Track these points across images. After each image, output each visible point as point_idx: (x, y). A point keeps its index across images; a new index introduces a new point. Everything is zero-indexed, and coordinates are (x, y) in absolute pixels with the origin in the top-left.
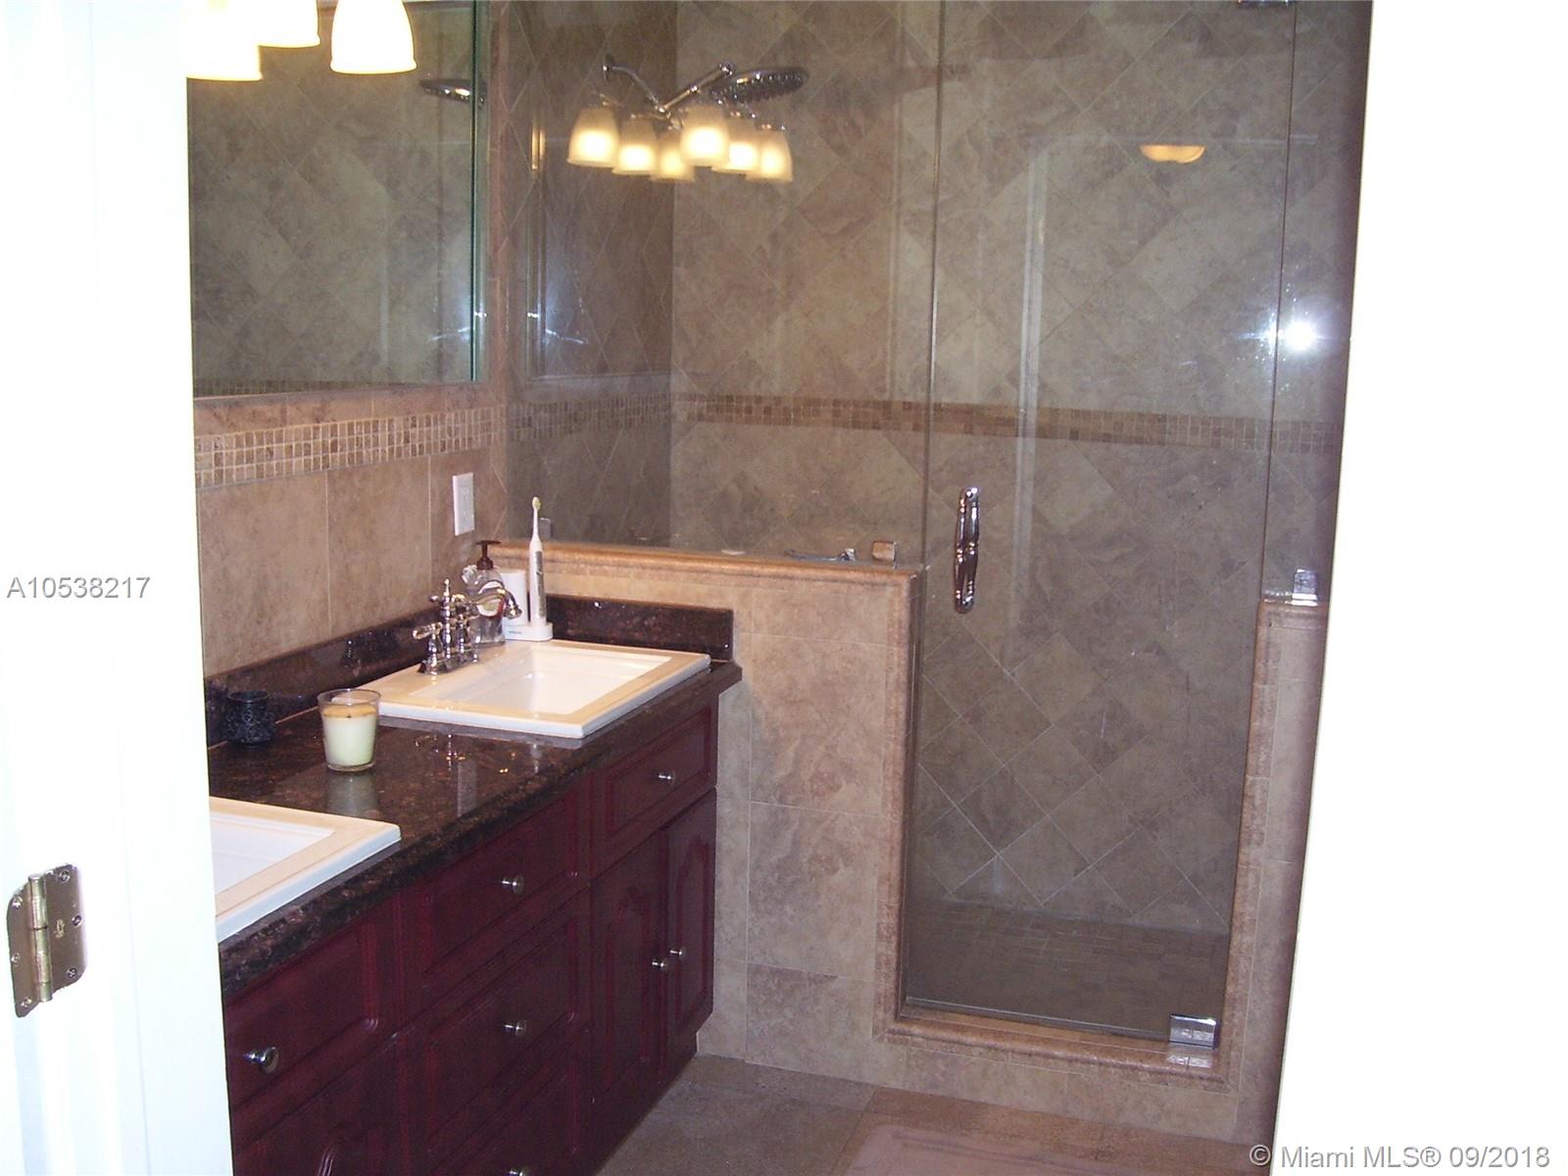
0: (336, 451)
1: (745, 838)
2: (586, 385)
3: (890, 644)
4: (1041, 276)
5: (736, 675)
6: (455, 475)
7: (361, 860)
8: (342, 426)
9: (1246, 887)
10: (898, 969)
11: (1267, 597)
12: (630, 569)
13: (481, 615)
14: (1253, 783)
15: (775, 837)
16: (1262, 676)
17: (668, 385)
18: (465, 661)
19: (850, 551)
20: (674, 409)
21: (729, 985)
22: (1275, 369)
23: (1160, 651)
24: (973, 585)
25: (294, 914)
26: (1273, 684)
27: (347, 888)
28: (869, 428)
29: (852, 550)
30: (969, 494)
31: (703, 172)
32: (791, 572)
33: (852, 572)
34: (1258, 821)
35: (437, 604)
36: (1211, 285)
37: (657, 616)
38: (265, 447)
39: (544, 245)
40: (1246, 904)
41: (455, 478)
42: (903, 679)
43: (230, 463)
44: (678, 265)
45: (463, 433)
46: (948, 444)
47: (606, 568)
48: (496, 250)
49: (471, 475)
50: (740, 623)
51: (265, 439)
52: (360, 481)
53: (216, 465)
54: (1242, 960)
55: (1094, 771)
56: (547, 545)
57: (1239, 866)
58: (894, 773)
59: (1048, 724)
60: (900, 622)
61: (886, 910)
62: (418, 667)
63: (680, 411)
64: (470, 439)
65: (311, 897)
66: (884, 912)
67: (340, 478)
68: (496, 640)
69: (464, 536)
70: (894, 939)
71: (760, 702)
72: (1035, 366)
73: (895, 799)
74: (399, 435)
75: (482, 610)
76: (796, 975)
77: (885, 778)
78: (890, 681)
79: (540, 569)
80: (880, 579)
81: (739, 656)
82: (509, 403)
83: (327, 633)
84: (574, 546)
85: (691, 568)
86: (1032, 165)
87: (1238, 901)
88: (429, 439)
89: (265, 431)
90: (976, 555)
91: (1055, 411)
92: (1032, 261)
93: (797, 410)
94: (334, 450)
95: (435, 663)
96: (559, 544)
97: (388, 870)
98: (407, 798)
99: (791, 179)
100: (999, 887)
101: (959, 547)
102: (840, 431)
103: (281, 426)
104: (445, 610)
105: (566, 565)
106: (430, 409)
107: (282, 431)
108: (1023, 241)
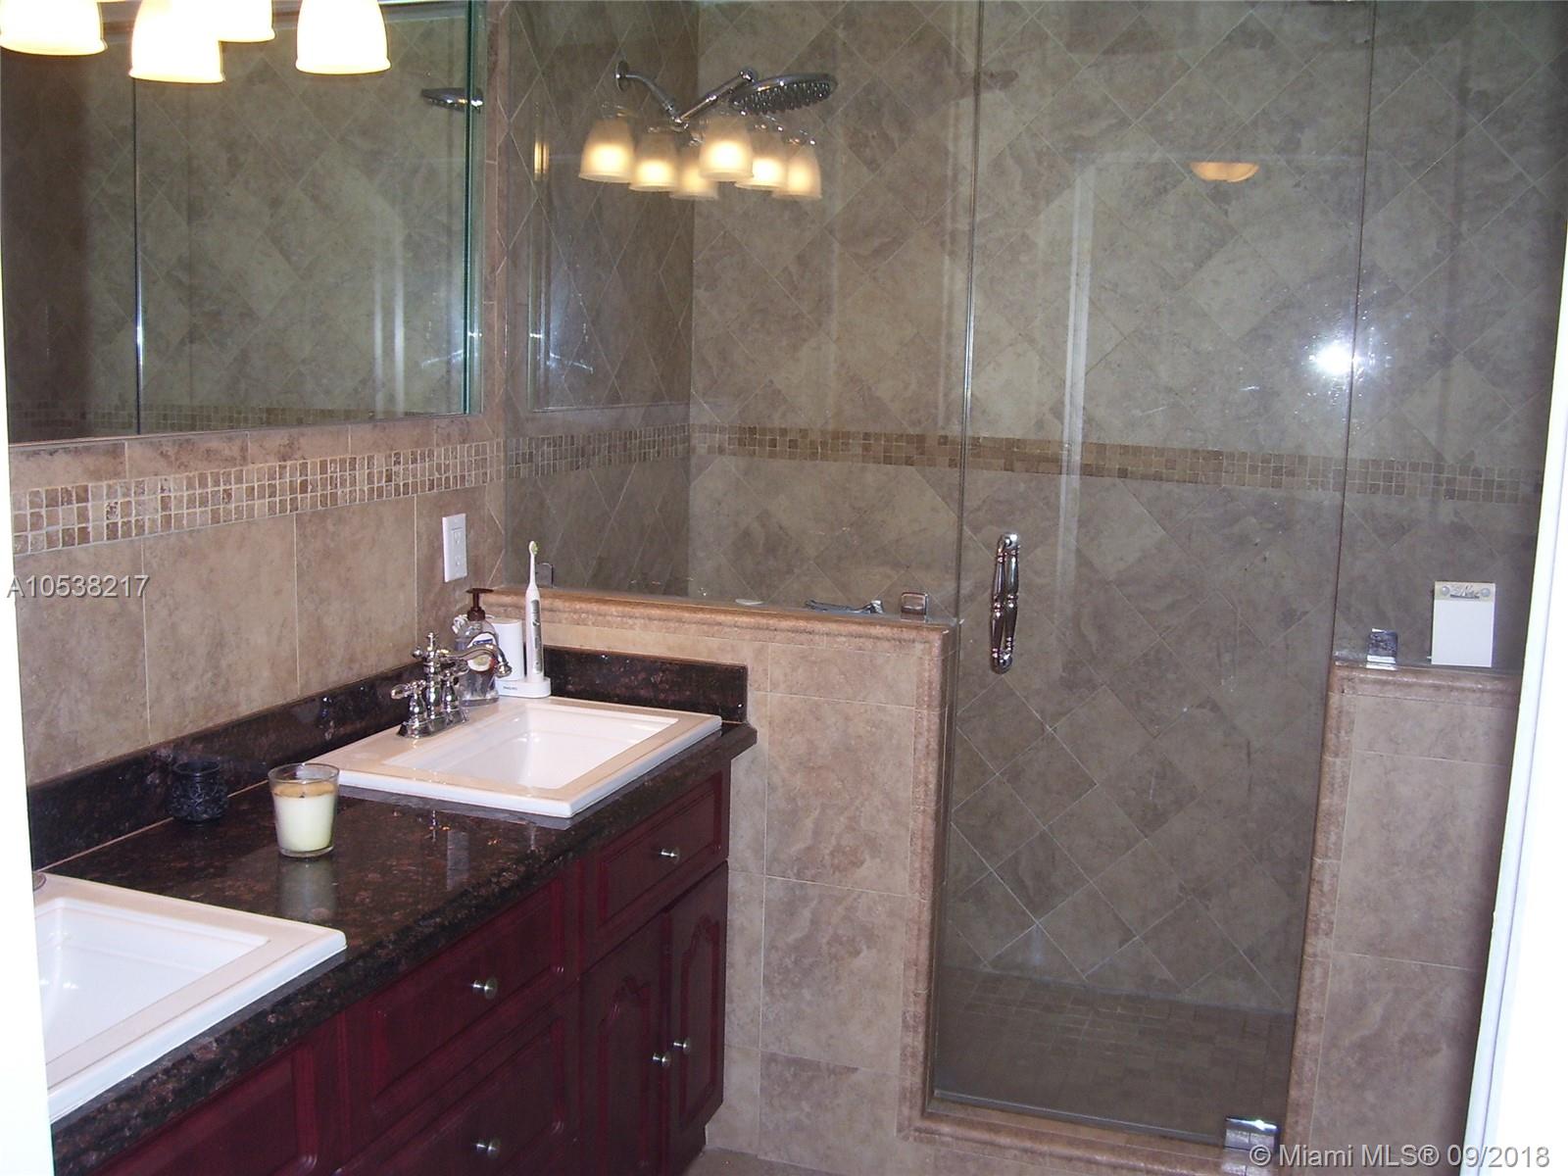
0: (306, 492)
1: (760, 914)
2: (593, 417)
3: (919, 706)
4: (1087, 300)
5: (749, 738)
6: (445, 516)
7: (295, 976)
8: (314, 464)
9: (1312, 981)
10: (925, 1062)
11: (1338, 659)
12: (636, 621)
13: (471, 670)
14: (1322, 866)
15: (792, 915)
16: (1333, 748)
17: (687, 415)
18: (451, 721)
19: (877, 603)
20: (694, 442)
21: (741, 1075)
22: (1350, 406)
23: (1215, 708)
24: (1012, 642)
25: (205, 1048)
26: (1346, 757)
27: (272, 1012)
28: (901, 464)
29: (879, 602)
30: (1008, 541)
31: (726, 188)
32: (809, 626)
33: (878, 627)
34: (1327, 908)
35: (420, 659)
36: (1273, 312)
37: (663, 672)
38: (222, 488)
39: (548, 267)
40: (1313, 1000)
41: (444, 519)
42: (934, 745)
43: (179, 506)
44: (699, 288)
45: (455, 471)
46: (985, 482)
47: (609, 618)
48: (493, 270)
49: (464, 515)
50: (756, 681)
51: (222, 480)
52: (334, 525)
53: (163, 509)
54: (1307, 1062)
55: (1142, 835)
56: (545, 591)
57: (1305, 957)
58: (923, 848)
59: (1092, 784)
60: (930, 683)
61: (912, 998)
62: (397, 728)
63: (701, 444)
64: (463, 477)
65: (230, 1026)
66: (911, 1000)
67: (310, 521)
68: (489, 696)
69: (456, 583)
70: (921, 1030)
71: (776, 768)
72: (1080, 401)
73: (924, 877)
74: (381, 472)
75: (472, 665)
76: (815, 1066)
77: (914, 853)
78: (919, 747)
79: (538, 620)
80: (907, 634)
81: (752, 719)
82: (507, 438)
83: (296, 691)
84: (577, 593)
85: (701, 619)
86: (1078, 181)
87: (1303, 997)
88: (414, 476)
89: (222, 472)
90: (1015, 608)
91: (1101, 448)
92: (1077, 285)
93: (824, 444)
94: (304, 490)
95: (417, 724)
96: (561, 591)
97: (327, 988)
98: (363, 893)
99: (820, 197)
100: (1037, 958)
101: (996, 601)
102: (872, 466)
103: (241, 465)
104: (429, 667)
105: (566, 615)
106: (417, 444)
107: (242, 471)
108: (1069, 263)
